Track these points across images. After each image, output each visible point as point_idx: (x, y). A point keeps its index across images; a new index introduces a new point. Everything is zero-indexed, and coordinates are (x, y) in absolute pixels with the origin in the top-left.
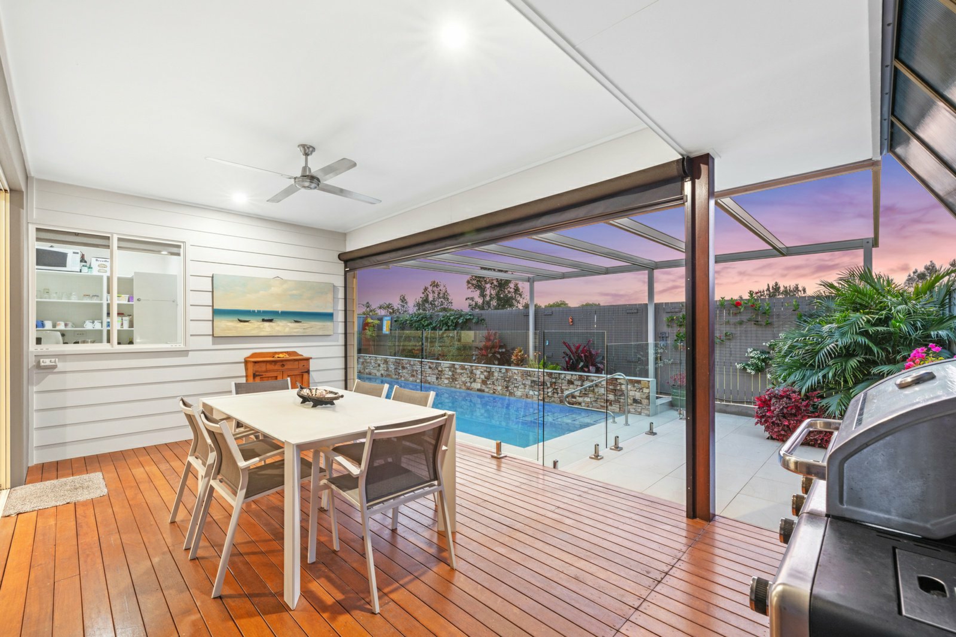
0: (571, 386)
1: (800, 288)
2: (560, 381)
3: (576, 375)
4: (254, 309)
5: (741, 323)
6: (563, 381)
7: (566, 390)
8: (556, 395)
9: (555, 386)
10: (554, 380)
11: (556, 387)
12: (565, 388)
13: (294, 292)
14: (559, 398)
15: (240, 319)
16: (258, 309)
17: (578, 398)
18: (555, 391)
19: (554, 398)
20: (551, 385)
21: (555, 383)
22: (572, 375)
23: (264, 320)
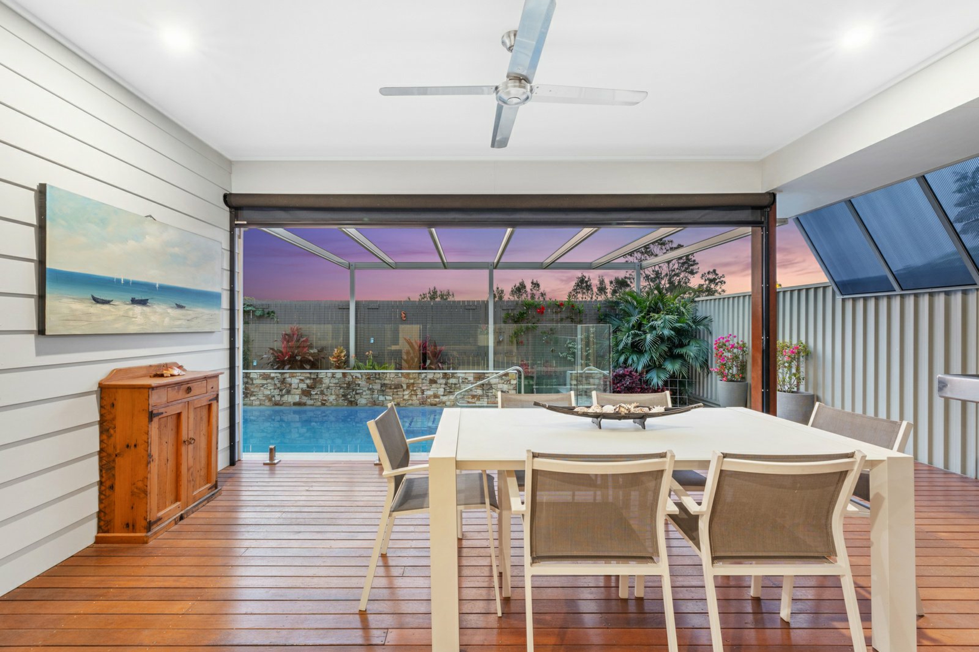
0: (434, 385)
1: (451, 293)
2: (420, 381)
3: (439, 373)
4: (119, 277)
5: (562, 320)
6: (424, 381)
7: (428, 390)
8: (414, 398)
9: (413, 387)
10: (412, 381)
11: (415, 388)
12: (426, 388)
13: (177, 250)
14: (418, 400)
15: (96, 296)
16: (127, 278)
17: (441, 397)
18: (413, 393)
19: (412, 400)
20: (408, 387)
21: (413, 384)
22: (434, 373)
23: (134, 301)
